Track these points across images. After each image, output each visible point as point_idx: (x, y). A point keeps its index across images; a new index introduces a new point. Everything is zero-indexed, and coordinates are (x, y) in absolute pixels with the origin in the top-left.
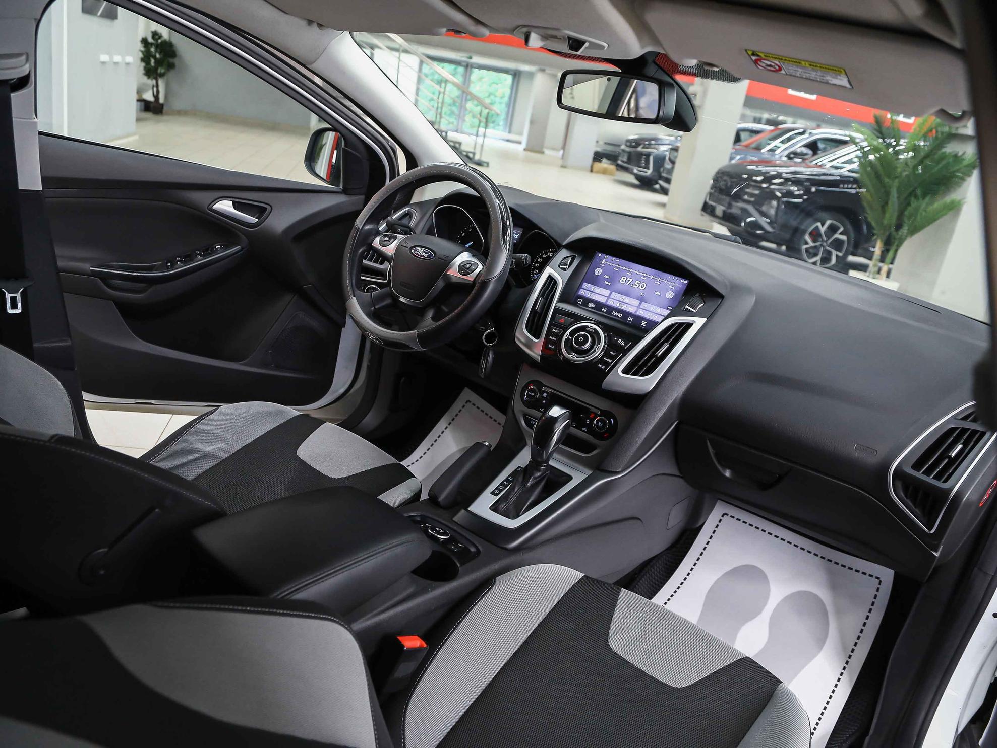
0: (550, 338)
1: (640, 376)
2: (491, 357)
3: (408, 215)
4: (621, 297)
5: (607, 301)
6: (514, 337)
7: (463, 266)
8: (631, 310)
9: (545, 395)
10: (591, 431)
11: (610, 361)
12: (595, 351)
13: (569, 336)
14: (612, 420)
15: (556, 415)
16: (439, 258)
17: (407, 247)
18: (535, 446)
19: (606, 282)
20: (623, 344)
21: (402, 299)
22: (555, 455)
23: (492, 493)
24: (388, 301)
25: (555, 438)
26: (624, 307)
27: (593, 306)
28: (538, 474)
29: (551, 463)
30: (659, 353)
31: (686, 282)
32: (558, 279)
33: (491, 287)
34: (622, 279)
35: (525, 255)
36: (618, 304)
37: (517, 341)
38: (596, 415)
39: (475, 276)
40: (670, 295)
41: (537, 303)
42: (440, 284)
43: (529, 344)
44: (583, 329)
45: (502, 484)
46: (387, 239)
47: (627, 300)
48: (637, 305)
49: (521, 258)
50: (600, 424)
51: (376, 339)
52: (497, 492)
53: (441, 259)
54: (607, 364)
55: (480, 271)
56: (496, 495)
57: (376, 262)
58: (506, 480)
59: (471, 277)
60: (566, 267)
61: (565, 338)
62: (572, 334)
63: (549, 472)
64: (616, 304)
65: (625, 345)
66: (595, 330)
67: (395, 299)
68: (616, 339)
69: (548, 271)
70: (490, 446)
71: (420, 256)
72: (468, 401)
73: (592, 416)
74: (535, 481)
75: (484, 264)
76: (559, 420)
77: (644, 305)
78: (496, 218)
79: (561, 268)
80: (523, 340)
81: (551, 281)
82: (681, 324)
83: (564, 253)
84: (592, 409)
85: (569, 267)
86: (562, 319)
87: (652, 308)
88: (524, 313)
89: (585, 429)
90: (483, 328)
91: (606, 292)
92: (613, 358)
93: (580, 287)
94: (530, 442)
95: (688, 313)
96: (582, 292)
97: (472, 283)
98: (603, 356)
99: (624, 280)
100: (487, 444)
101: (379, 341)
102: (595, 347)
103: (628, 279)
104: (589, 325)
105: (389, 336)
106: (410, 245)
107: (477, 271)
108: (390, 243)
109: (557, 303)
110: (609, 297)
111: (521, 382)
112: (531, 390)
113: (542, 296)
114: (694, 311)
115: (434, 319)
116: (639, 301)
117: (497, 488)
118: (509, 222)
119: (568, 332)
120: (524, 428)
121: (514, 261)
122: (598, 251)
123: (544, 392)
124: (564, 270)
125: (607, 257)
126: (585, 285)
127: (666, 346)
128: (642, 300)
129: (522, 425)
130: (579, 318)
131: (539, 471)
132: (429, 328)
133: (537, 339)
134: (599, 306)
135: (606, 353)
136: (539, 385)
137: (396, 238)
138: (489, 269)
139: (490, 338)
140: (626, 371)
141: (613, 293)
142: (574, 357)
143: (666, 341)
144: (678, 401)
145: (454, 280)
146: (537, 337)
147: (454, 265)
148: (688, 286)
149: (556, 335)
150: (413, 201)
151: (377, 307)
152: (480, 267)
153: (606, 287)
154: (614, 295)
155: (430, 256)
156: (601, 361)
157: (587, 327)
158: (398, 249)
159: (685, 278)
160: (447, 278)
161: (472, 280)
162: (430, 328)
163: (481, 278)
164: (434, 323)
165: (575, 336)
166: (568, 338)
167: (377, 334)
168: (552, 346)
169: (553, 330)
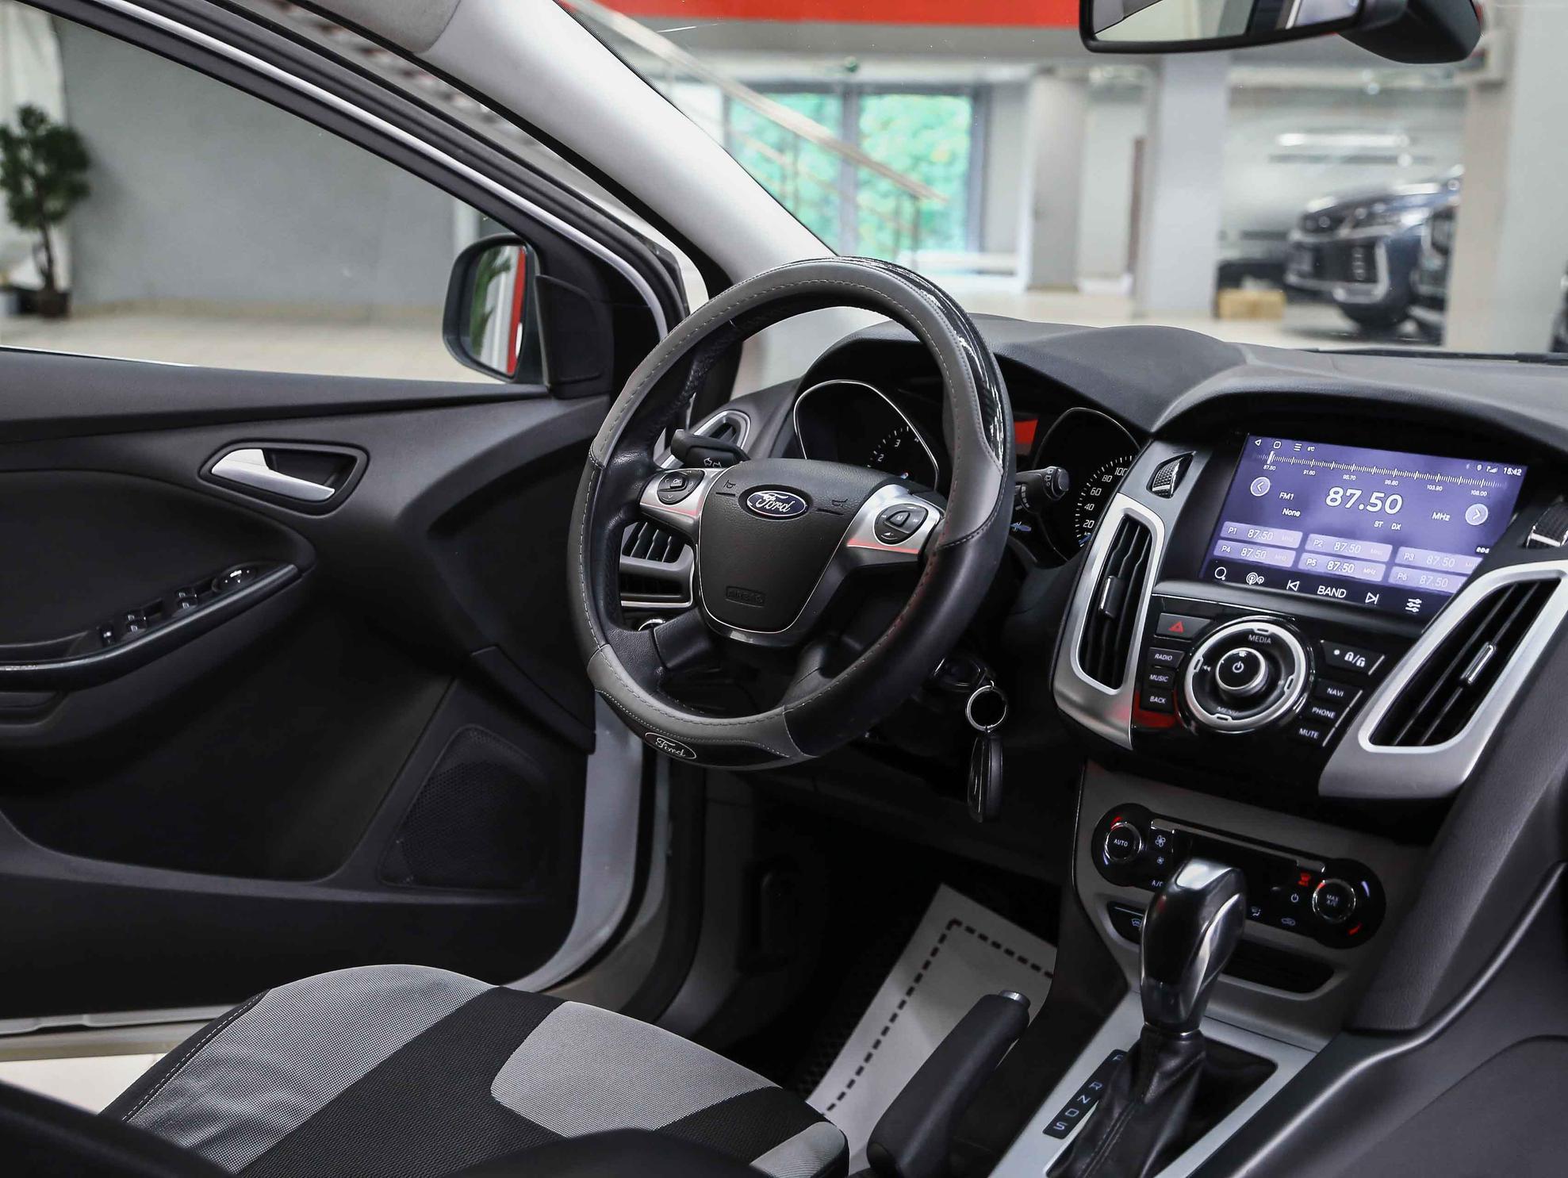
0: (1152, 677)
1: (1428, 744)
2: (995, 764)
3: (729, 428)
4: (1338, 545)
5: (1297, 561)
6: (1050, 694)
7: (888, 519)
8: (1373, 574)
9: (1161, 841)
10: (1307, 924)
11: (1331, 715)
12: (1283, 693)
13: (1205, 663)
14: (1364, 884)
15: (1198, 885)
16: (819, 510)
17: (734, 495)
18: (1152, 981)
19: (1287, 512)
20: (1361, 663)
21: (736, 636)
22: (1213, 1007)
23: (1050, 1131)
24: (701, 645)
25: (1206, 952)
26: (1348, 570)
27: (1261, 580)
28: (1172, 1063)
29: (1207, 1030)
30: (1471, 675)
31: (1518, 472)
32: (1149, 521)
33: (969, 558)
34: (1332, 495)
35: (1050, 469)
36: (1331, 564)
37: (1062, 705)
38: (1317, 877)
39: (922, 540)
40: (1477, 515)
41: (1102, 595)
42: (833, 576)
43: (1096, 706)
44: (1241, 639)
45: (1074, 1103)
46: (678, 482)
47: (1355, 548)
48: (1386, 558)
49: (1042, 479)
50: (1332, 900)
51: (678, 748)
52: (1061, 1126)
53: (827, 511)
54: (1323, 724)
55: (935, 526)
56: (1061, 1135)
57: (657, 556)
58: (1083, 1089)
59: (912, 546)
60: (1167, 487)
61: (1191, 671)
62: (1211, 657)
63: (1203, 1054)
64: (1329, 566)
65: (1369, 665)
66: (1275, 638)
67: (719, 639)
68: (1337, 652)
69: (1120, 506)
70: (1025, 1004)
71: (770, 511)
72: (955, 922)
73: (1304, 880)
74: (1167, 1083)
75: (941, 505)
76: (1209, 898)
77: (1407, 554)
78: (962, 386)
79: (1157, 493)
80: (1075, 697)
81: (1133, 531)
82: (1521, 588)
83: (1157, 453)
84: (1300, 862)
85: (1176, 488)
86: (1177, 624)
87: (1430, 558)
88: (1070, 624)
89: (1289, 922)
90: (964, 685)
91: (1293, 538)
92: (1336, 705)
93: (1215, 536)
94: (1138, 978)
95: (1540, 552)
96: (1223, 549)
97: (916, 560)
98: (1307, 706)
99: (1338, 497)
100: (1015, 997)
101: (687, 753)
102: (1281, 683)
103: (1349, 492)
104: (1255, 626)
105: (709, 732)
106: (738, 490)
107: (926, 528)
108: (686, 492)
109: (1157, 582)
110: (1301, 550)
111: (1086, 815)
112: (1122, 833)
113: (1114, 572)
114: (1556, 544)
115: (827, 671)
116: (1390, 548)
117: (1060, 1117)
118: (1000, 392)
119: (1199, 655)
120: (1111, 939)
121: (1024, 488)
122: (1252, 434)
123: (1158, 832)
124: (1166, 494)
125: (1278, 443)
126: (1231, 528)
127: (1489, 651)
128: (1397, 542)
129: (1108, 935)
130: (1223, 614)
131: (1175, 1053)
132: (814, 695)
133: (1115, 688)
134: (1275, 577)
135: (1314, 692)
136: (1141, 816)
137: (700, 478)
138: (957, 517)
139: (986, 709)
140: (1382, 736)
141: (1312, 536)
142: (1224, 718)
143: (1487, 636)
144: (1553, 802)
145: (868, 560)
146: (1115, 681)
147: (859, 523)
148: (1528, 479)
149: (1165, 667)
150: (738, 391)
151: (669, 665)
152: (934, 516)
153: (1289, 524)
154: (1317, 541)
155: (797, 506)
156: (1305, 718)
157: (1252, 632)
158: (708, 506)
159: (1513, 462)
160: (848, 557)
161: (916, 552)
162: (817, 693)
163: (940, 542)
164: (827, 680)
165: (1222, 661)
166: (1202, 671)
167: (677, 734)
168: (1161, 700)
169: (1157, 656)
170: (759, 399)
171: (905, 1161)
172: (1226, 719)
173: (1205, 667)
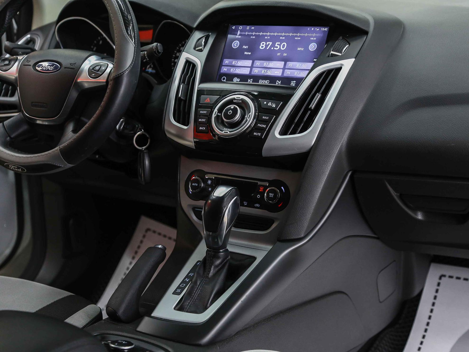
0: (200, 120)
1: (299, 133)
2: (147, 162)
3: (31, 41)
4: (265, 64)
5: (251, 71)
6: (163, 132)
7: (93, 69)
8: (278, 73)
9: (209, 182)
10: (264, 206)
11: (265, 126)
12: (247, 120)
13: (218, 112)
14: (282, 188)
15: (221, 195)
16: (65, 68)
17: (30, 65)
18: (208, 233)
19: (246, 53)
20: (274, 106)
21: (38, 122)
22: (231, 240)
23: (175, 293)
24: (25, 127)
25: (226, 219)
26: (270, 73)
27: (239, 80)
28: (218, 262)
29: (230, 249)
30: (313, 106)
31: (326, 29)
32: (195, 62)
33: (125, 81)
34: (262, 45)
35: (155, 44)
36: (263, 71)
37: (168, 135)
38: (265, 187)
39: (107, 76)
40: (313, 47)
41: (180, 91)
42: (74, 94)
43: (181, 134)
44: (231, 102)
45: (183, 282)
46: (7, 62)
47: (272, 64)
48: (282, 67)
49: (152, 48)
50: (271, 195)
51: (18, 168)
52: (179, 291)
53: (68, 68)
54: (262, 130)
55: (111, 70)
56: (179, 294)
57: (6, 95)
58: (187, 276)
59: (103, 79)
60: (201, 48)
61: (214, 116)
62: (220, 110)
63: (229, 257)
64: (263, 72)
65: (277, 106)
66: (243, 100)
67: (31, 123)
68: (265, 103)
69: (184, 56)
70: (164, 249)
71: (45, 70)
72: (148, 230)
73: (261, 189)
74: (217, 269)
75: (112, 61)
76: (225, 199)
77: (290, 64)
78: (116, 13)
79: (197, 50)
80: (173, 131)
81: (190, 65)
82: (329, 71)
83: (197, 35)
84: (259, 183)
85: (204, 48)
86: (207, 99)
87: (298, 65)
88: (169, 104)
89: (258, 205)
90: (132, 132)
91: (248, 63)
92: (266, 122)
93: (221, 65)
94: (204, 233)
95: (334, 58)
96: (224, 70)
97: (105, 84)
98: (256, 124)
99: (264, 45)
100: (160, 246)
101: (22, 169)
102: (246, 116)
103: (268, 43)
104: (235, 97)
105: (30, 160)
106: (32, 63)
107: (108, 70)
108: (11, 66)
109: (199, 84)
110: (252, 67)
111: (183, 176)
112: (196, 181)
113: (184, 82)
114: (340, 54)
115: (75, 131)
116: (283, 63)
117: (179, 287)
118: (132, 16)
119: (216, 110)
120: (195, 221)
121: (146, 53)
122: (231, 24)
123: (209, 179)
124: (201, 51)
125: (241, 27)
126: (226, 61)
127: (318, 96)
128: (286, 60)
129: (194, 220)
130: (223, 93)
131: (218, 258)
132: (70, 141)
133: (187, 126)
134: (243, 78)
135: (258, 119)
136: (202, 174)
137: (16, 60)
138: (118, 66)
139: (141, 141)
140: (283, 132)
141: (256, 61)
142: (226, 132)
143: (318, 91)
144: (344, 149)
145: (86, 85)
146: (186, 123)
147: (82, 72)
148: (329, 31)
149: (204, 116)
151: (12, 136)
152: (111, 66)
153: (247, 58)
154: (258, 63)
155: (56, 67)
156: (255, 128)
157: (235, 99)
158: (20, 71)
159: (324, 26)
160: (78, 86)
161: (105, 81)
162: (72, 140)
163: (112, 77)
164: (75, 134)
165: (224, 111)
166: (217, 115)
167: (18, 163)
168: (203, 128)
169: (201, 112)
170: (44, 29)
171: (120, 312)
172: (227, 132)
173: (219, 114)
